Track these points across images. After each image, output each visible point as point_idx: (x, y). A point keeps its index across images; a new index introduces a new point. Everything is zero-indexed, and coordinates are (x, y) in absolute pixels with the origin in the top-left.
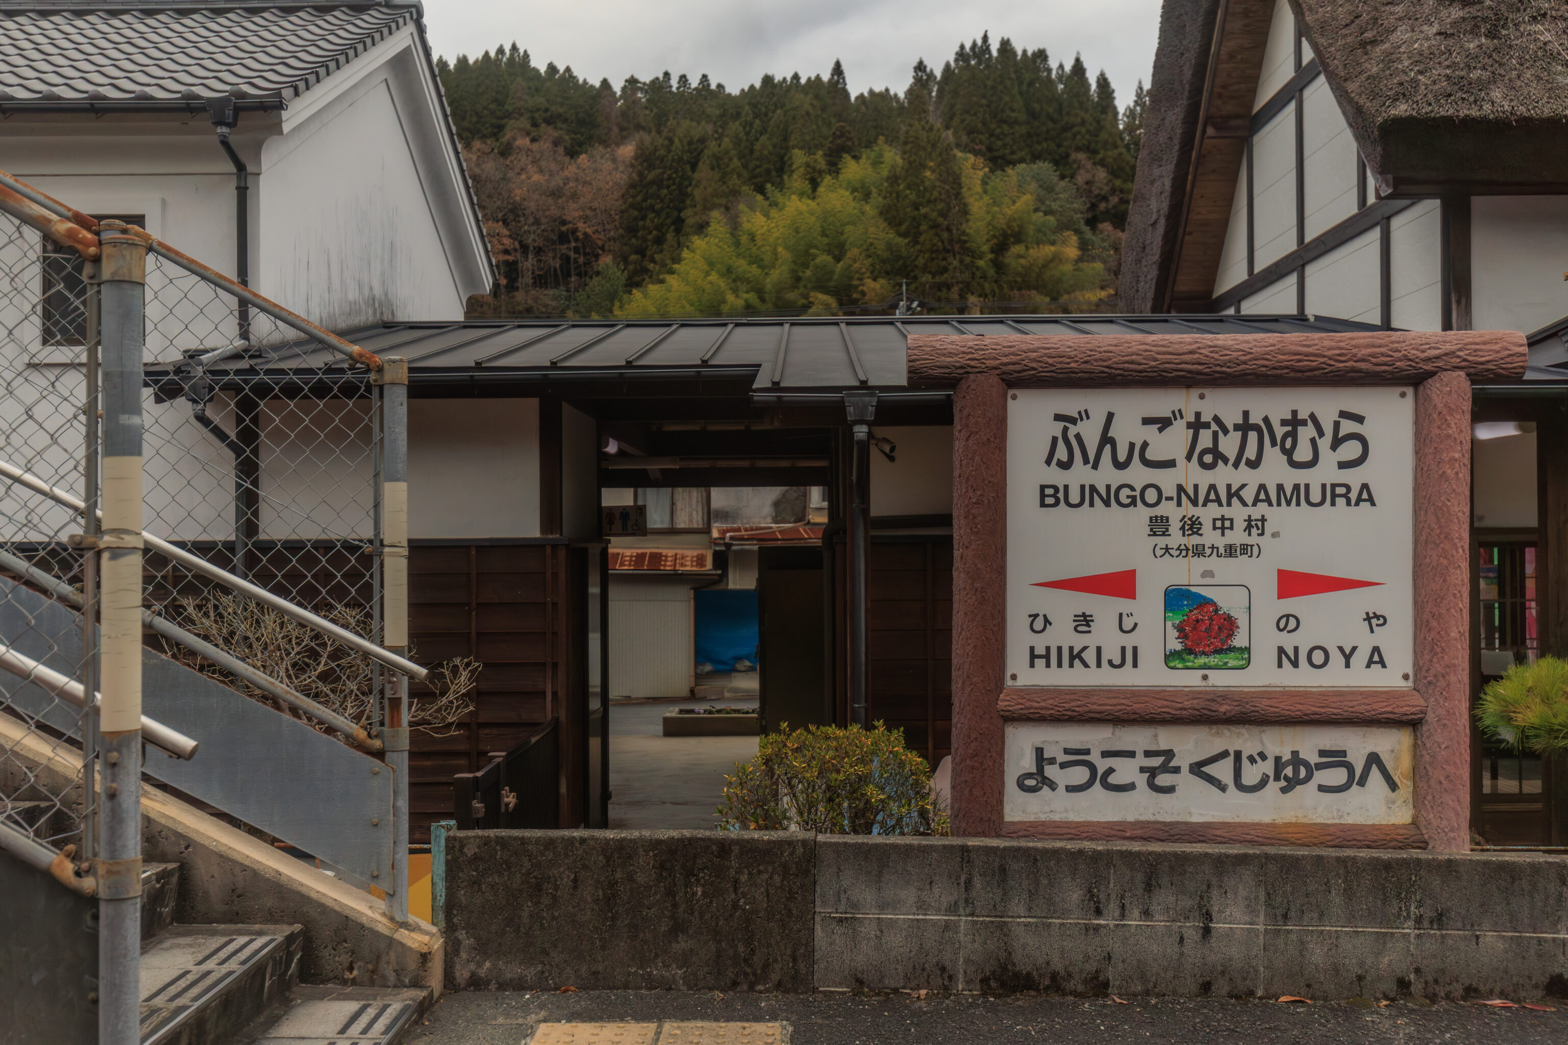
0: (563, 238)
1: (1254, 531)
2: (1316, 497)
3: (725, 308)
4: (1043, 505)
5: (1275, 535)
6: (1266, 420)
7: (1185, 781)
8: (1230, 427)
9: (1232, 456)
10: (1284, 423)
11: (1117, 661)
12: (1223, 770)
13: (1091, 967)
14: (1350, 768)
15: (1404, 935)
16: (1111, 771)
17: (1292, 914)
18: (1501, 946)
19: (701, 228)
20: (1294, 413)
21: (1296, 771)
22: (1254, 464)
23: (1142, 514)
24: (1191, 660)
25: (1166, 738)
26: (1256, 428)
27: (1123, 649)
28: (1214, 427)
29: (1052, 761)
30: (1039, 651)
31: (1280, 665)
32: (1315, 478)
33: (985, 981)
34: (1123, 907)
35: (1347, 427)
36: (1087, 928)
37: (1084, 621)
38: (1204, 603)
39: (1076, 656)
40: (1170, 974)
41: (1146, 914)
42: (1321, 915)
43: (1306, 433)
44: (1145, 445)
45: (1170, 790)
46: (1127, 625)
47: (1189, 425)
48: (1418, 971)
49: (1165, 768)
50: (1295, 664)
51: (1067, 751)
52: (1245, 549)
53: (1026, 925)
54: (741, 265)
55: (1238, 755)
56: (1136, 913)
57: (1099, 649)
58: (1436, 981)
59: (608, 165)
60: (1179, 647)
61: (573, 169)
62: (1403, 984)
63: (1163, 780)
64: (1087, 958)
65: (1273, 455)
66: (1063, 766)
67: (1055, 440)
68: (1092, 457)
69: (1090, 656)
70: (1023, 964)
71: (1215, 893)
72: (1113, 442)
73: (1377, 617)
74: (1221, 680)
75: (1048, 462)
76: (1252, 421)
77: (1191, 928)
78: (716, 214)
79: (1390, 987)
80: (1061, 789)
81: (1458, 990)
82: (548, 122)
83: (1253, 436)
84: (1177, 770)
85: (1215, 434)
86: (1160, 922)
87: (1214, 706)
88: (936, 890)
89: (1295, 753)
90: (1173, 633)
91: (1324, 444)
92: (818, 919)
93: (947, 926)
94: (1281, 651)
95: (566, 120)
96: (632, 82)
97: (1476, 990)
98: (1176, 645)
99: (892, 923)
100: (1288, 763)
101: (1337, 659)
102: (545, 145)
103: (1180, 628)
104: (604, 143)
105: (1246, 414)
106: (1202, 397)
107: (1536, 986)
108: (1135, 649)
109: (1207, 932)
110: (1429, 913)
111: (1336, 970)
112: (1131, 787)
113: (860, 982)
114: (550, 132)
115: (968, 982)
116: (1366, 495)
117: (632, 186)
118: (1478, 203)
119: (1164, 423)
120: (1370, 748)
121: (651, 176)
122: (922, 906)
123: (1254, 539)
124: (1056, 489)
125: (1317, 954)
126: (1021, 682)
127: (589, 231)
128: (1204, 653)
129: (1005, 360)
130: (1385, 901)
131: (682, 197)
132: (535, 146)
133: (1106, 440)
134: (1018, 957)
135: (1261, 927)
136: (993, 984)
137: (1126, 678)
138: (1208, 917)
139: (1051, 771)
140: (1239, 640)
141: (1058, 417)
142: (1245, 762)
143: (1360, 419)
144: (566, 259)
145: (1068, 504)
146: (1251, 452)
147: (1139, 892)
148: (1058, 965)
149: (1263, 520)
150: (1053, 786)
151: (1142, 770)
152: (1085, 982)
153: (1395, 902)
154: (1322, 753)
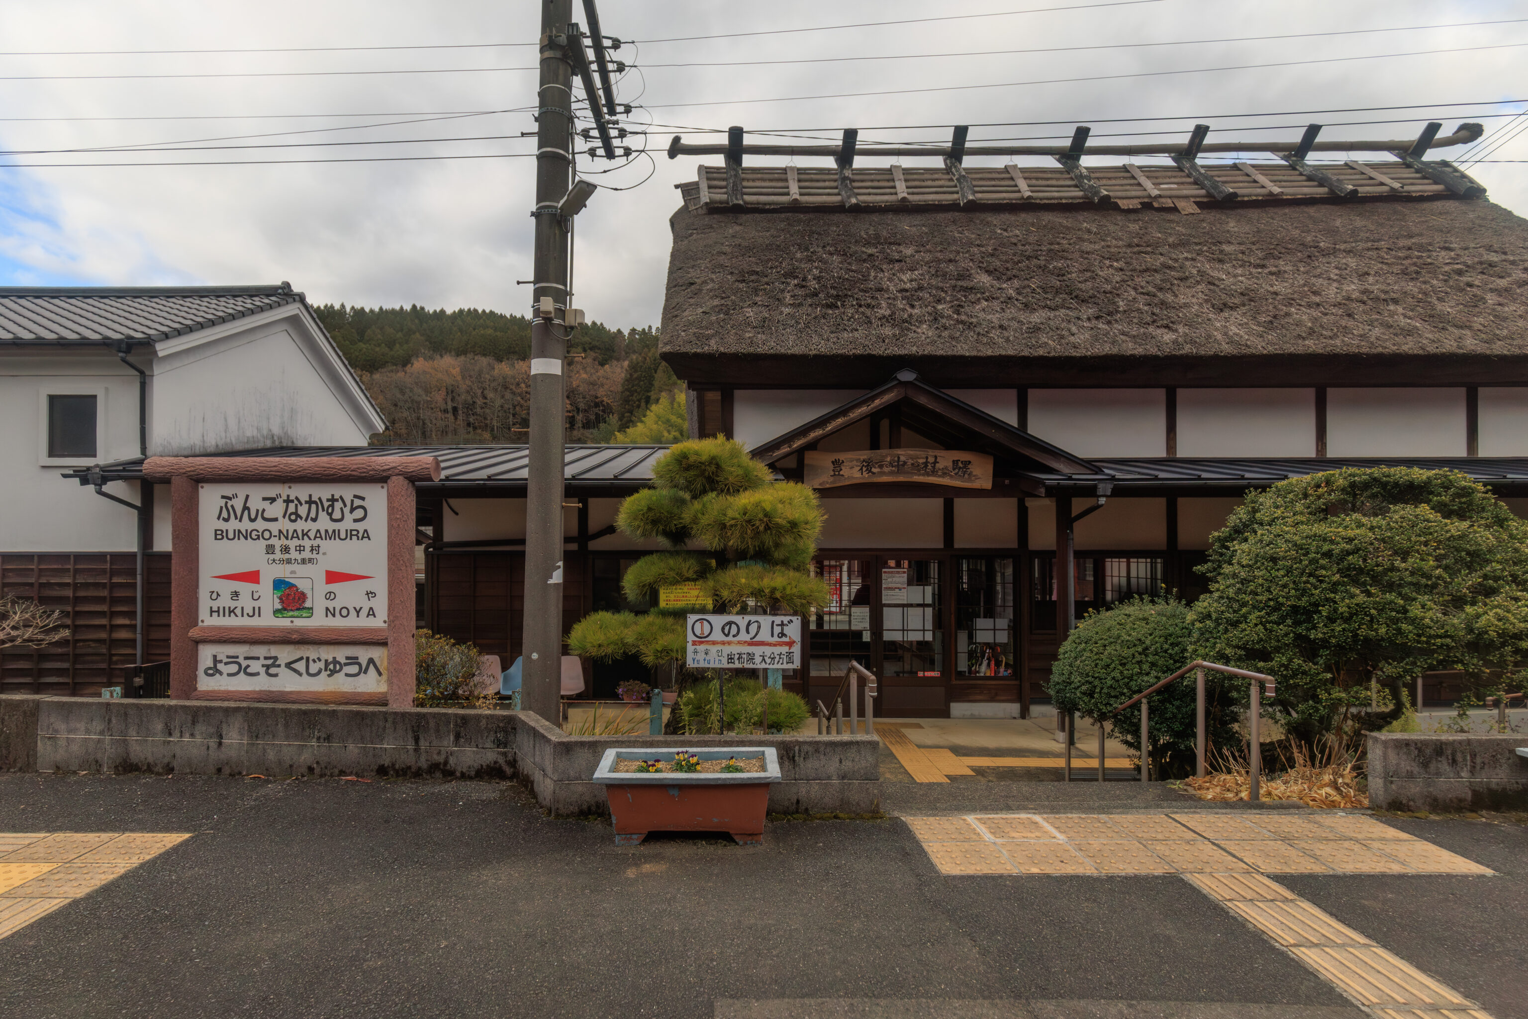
0: (597, 405)
1: (314, 552)
2: (343, 536)
3: (663, 439)
4: (216, 539)
5: (324, 554)
6: (320, 499)
7: (283, 671)
8: (303, 502)
9: (304, 516)
10: (328, 500)
11: (251, 614)
12: (301, 666)
13: (166, 761)
14: (360, 665)
15: (312, 746)
16: (248, 666)
17: (260, 736)
18: (356, 751)
19: (657, 401)
20: (333, 496)
21: (335, 667)
22: (314, 520)
23: (262, 543)
24: (286, 614)
25: (274, 651)
26: (315, 503)
27: (254, 608)
28: (296, 502)
29: (221, 661)
30: (215, 609)
31: (327, 616)
32: (343, 527)
33: (116, 767)
34: (181, 732)
35: (357, 502)
36: (164, 742)
37: (236, 594)
38: (292, 586)
39: (232, 611)
40: (203, 764)
41: (192, 735)
42: (274, 736)
43: (338, 505)
44: (264, 510)
45: (276, 675)
46: (256, 597)
47: (284, 501)
48: (318, 763)
49: (274, 665)
50: (334, 615)
51: (228, 657)
52: (310, 560)
53: (137, 740)
54: (673, 418)
55: (308, 659)
56: (188, 735)
57: (242, 608)
58: (326, 768)
59: (618, 370)
60: (280, 607)
61: (601, 372)
62: (311, 769)
63: (273, 671)
64: (164, 756)
65: (323, 516)
66: (226, 664)
67: (221, 508)
68: (239, 516)
69: (239, 611)
70: (134, 759)
71: (224, 726)
72: (248, 509)
73: (372, 593)
74: (300, 623)
75: (219, 518)
76: (313, 499)
77: (213, 743)
78: (663, 394)
79: (304, 770)
80: (225, 675)
81: (336, 771)
82: (591, 349)
83: (314, 506)
84: (279, 666)
85: (296, 505)
86: (198, 739)
87: (289, 636)
88: (94, 723)
89: (334, 658)
90: (277, 601)
91: (347, 510)
92: (39, 737)
93: (99, 741)
94: (327, 609)
95: (599, 349)
96: (633, 331)
97: (344, 772)
98: (279, 606)
99: (74, 740)
100: (331, 663)
101: (353, 613)
102: (589, 360)
103: (280, 598)
104: (618, 360)
105: (310, 496)
106: (290, 487)
107: (372, 770)
108: (259, 608)
109: (220, 744)
110: (323, 735)
111: (280, 762)
112: (257, 674)
113: (58, 768)
114: (592, 354)
115: (109, 768)
116: (366, 535)
117: (627, 380)
118: (738, 393)
119: (273, 500)
120: (370, 656)
121: (635, 375)
122: (88, 731)
123: (314, 556)
124: (222, 532)
125: (271, 755)
126: (206, 624)
127: (609, 402)
128: (292, 610)
129: (188, 469)
130: (303, 729)
131: (650, 386)
132: (584, 361)
133: (246, 508)
134: (132, 756)
135: (245, 742)
136: (120, 768)
137: (255, 622)
138: (221, 737)
139: (220, 666)
140: (308, 604)
141: (223, 497)
142: (311, 662)
143: (363, 499)
144: (597, 415)
145: (228, 539)
146: (313, 514)
147: (189, 725)
148: (151, 760)
149: (319, 547)
150: (221, 673)
151: (263, 666)
152: (163, 768)
153: (308, 730)
154: (347, 658)
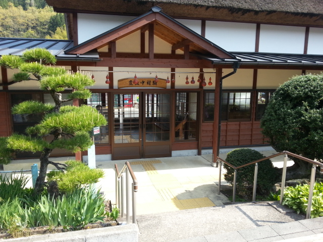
118: (79, 15)
